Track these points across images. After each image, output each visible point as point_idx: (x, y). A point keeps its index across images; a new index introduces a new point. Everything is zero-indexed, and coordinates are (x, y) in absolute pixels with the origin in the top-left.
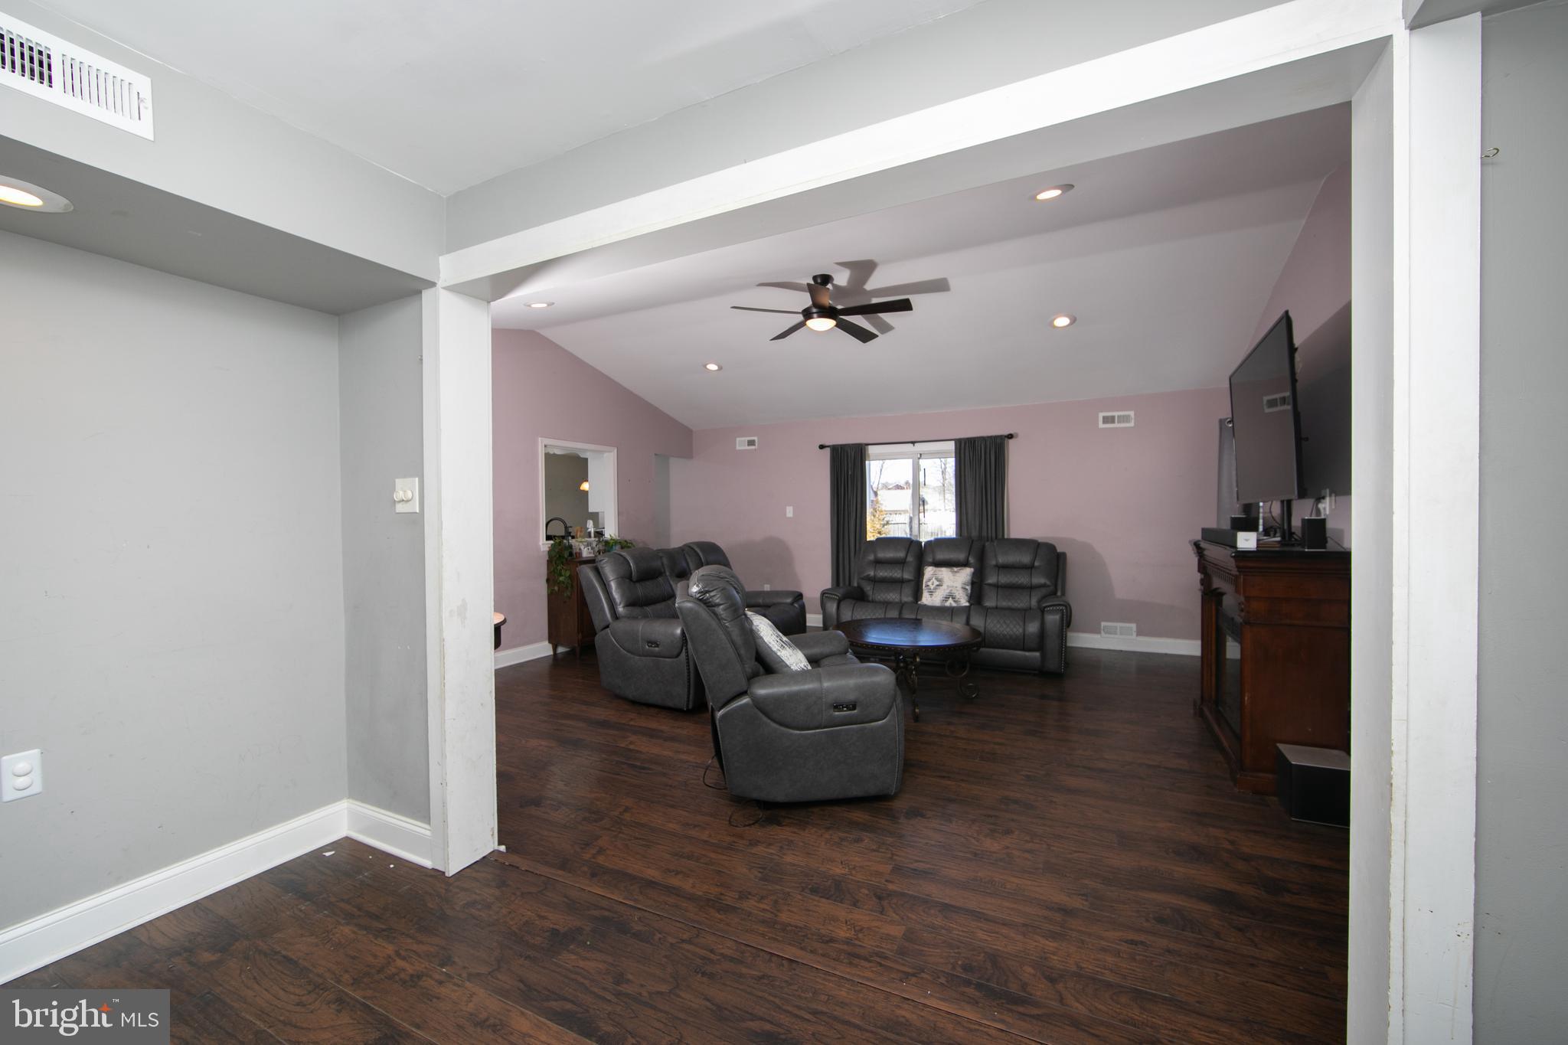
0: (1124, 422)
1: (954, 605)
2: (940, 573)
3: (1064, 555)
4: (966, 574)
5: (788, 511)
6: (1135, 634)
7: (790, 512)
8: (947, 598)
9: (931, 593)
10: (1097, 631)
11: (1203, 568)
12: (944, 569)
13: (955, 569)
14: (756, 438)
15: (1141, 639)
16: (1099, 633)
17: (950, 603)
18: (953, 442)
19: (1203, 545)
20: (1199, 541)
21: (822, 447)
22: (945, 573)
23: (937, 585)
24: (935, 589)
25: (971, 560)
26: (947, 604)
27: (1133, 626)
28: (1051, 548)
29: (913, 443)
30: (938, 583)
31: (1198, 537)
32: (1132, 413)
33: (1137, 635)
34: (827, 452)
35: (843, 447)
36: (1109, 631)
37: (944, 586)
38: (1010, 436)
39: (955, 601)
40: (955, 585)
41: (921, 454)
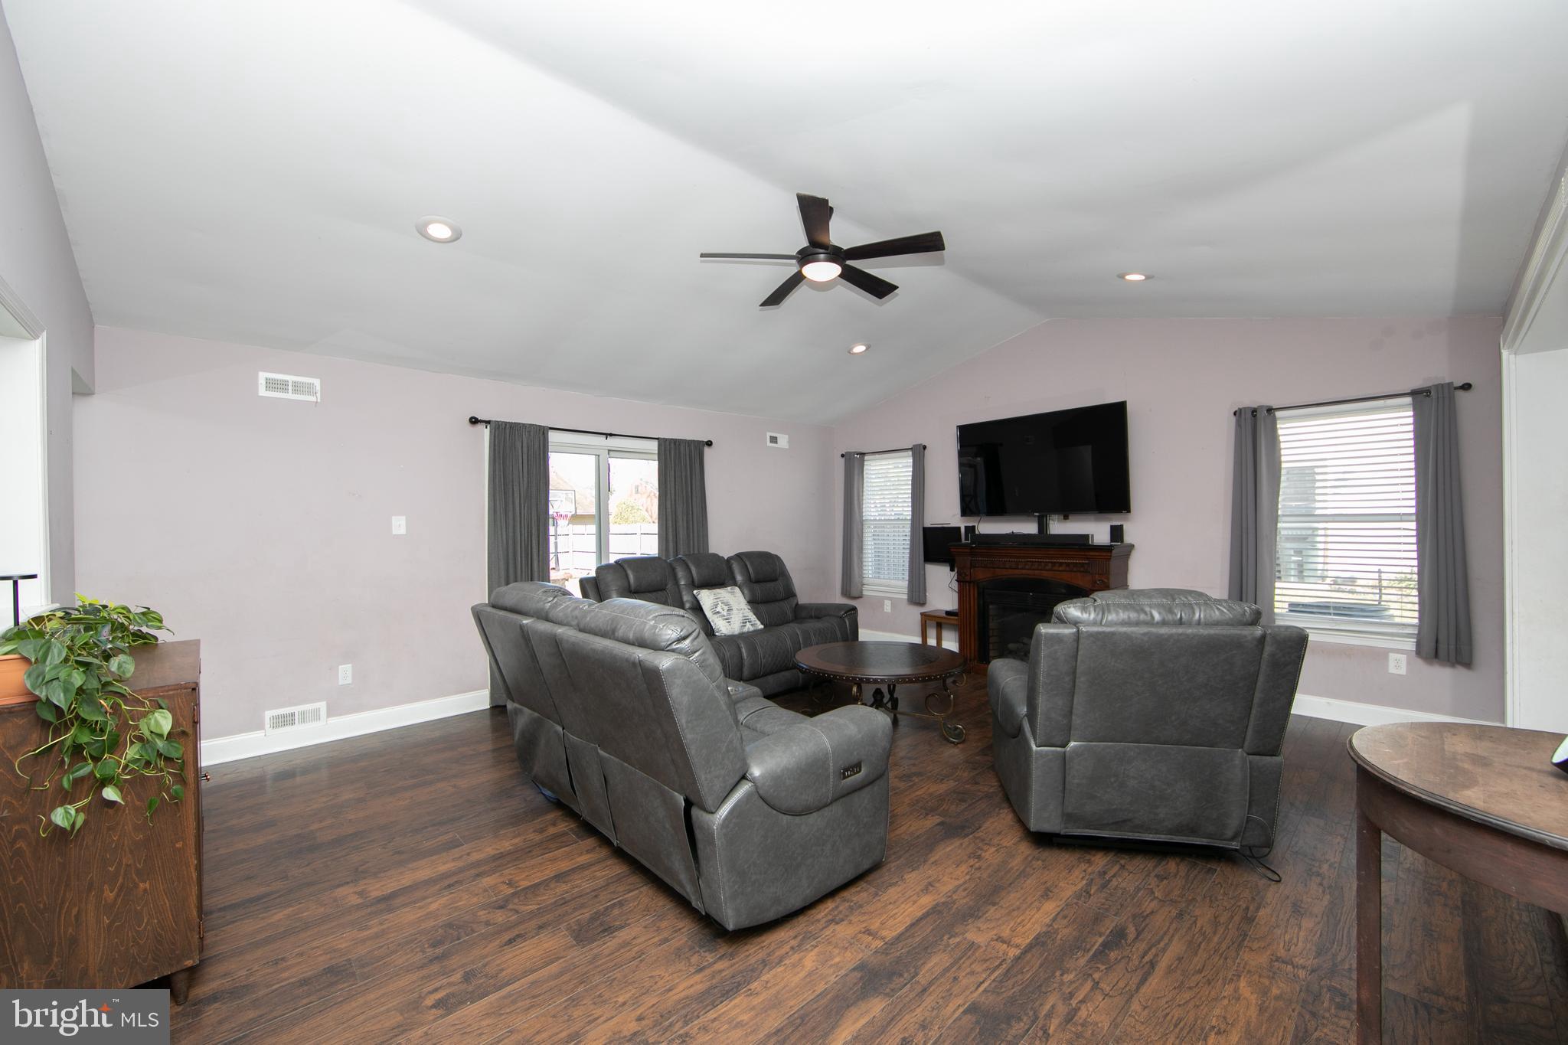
2: (721, 595)
4: (738, 596)
8: (744, 624)
12: (720, 591)
13: (728, 589)
18: (656, 443)
21: (474, 421)
22: (725, 595)
24: (728, 614)
34: (486, 432)
35: (514, 427)
37: (735, 610)
38: (709, 444)
39: (752, 625)
40: (742, 607)
41: (609, 450)
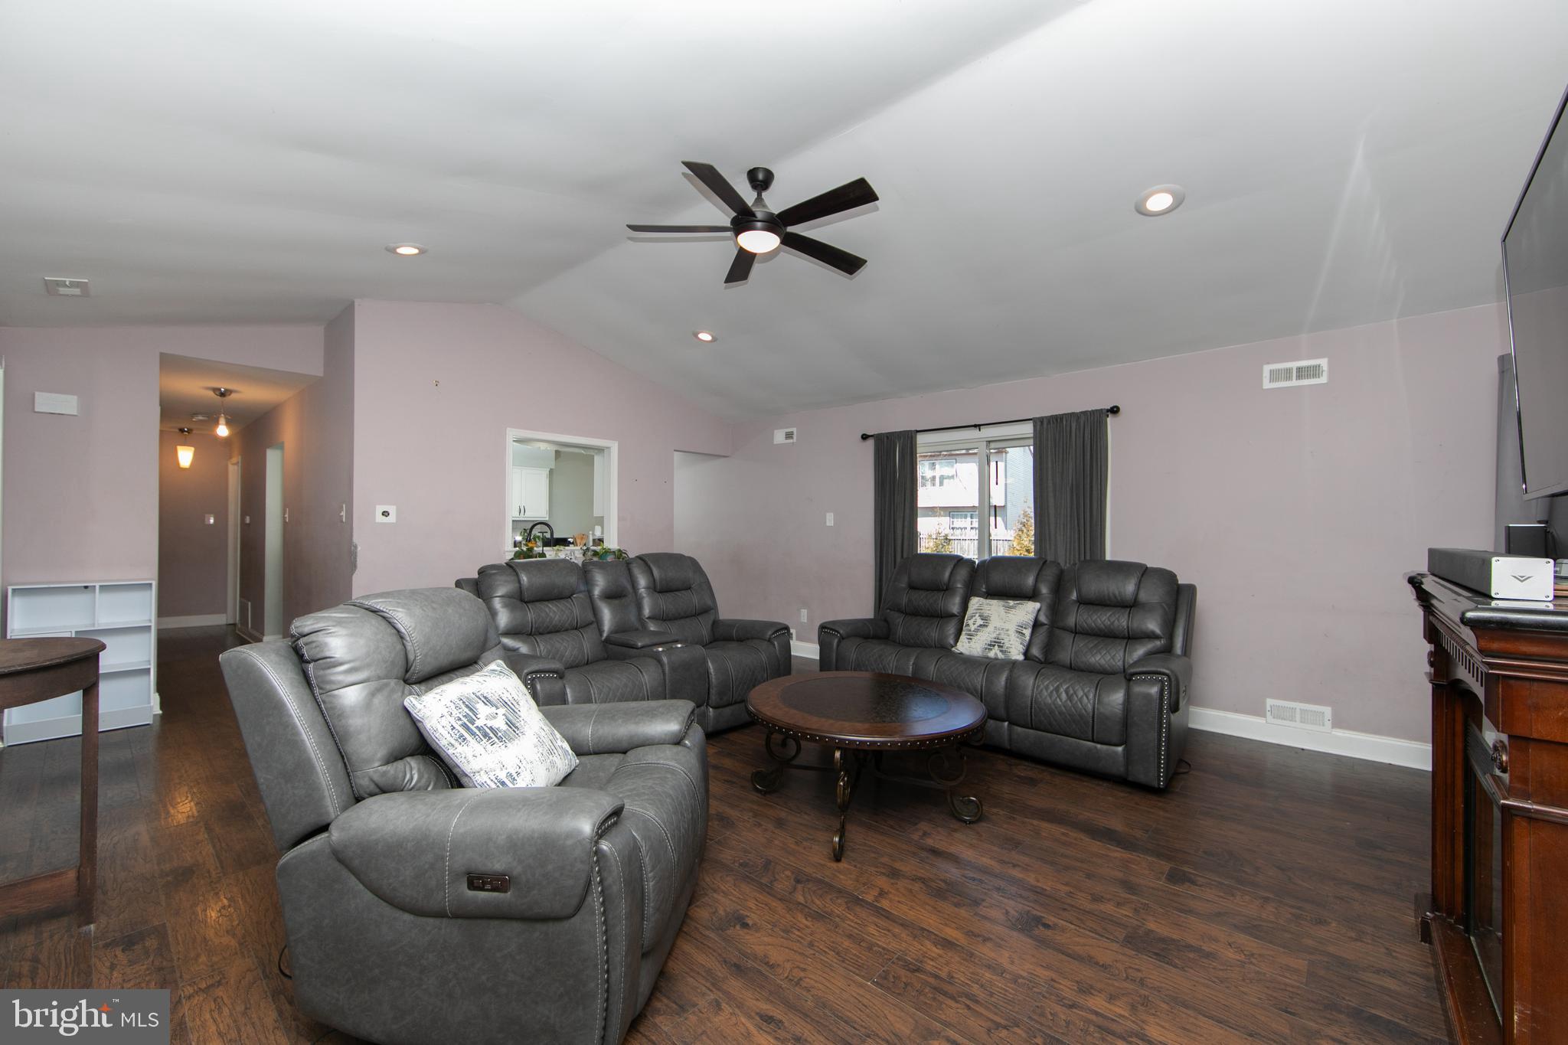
0: (1308, 377)
1: (1000, 656)
2: (988, 607)
3: (1191, 589)
4: (1027, 611)
5: (828, 517)
6: (1328, 724)
7: (830, 519)
8: (991, 645)
9: (970, 636)
10: (1258, 711)
11: (1432, 633)
12: (994, 602)
13: (1011, 603)
14: (794, 430)
15: (1339, 733)
16: (1264, 716)
17: (995, 653)
18: (1033, 424)
19: (1430, 585)
20: (1422, 575)
21: (865, 437)
22: (994, 608)
23: (981, 626)
24: (977, 630)
25: (1044, 590)
26: (992, 654)
27: (1327, 711)
28: (1169, 577)
29: (978, 426)
30: (981, 622)
31: (1422, 567)
32: (1323, 362)
33: (1333, 728)
34: (871, 443)
35: (891, 436)
36: (1280, 714)
37: (990, 628)
38: (1115, 410)
39: (1001, 651)
40: (1006, 626)
41: (990, 442)
